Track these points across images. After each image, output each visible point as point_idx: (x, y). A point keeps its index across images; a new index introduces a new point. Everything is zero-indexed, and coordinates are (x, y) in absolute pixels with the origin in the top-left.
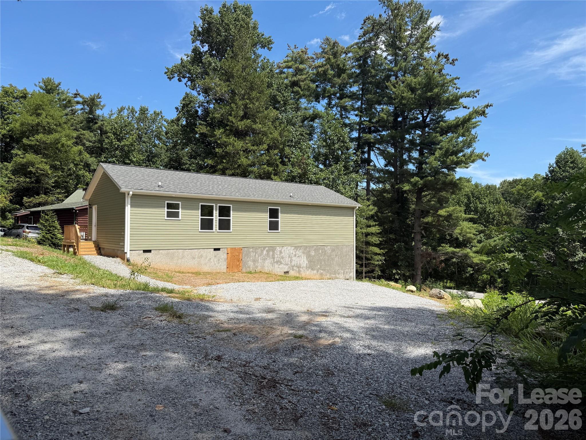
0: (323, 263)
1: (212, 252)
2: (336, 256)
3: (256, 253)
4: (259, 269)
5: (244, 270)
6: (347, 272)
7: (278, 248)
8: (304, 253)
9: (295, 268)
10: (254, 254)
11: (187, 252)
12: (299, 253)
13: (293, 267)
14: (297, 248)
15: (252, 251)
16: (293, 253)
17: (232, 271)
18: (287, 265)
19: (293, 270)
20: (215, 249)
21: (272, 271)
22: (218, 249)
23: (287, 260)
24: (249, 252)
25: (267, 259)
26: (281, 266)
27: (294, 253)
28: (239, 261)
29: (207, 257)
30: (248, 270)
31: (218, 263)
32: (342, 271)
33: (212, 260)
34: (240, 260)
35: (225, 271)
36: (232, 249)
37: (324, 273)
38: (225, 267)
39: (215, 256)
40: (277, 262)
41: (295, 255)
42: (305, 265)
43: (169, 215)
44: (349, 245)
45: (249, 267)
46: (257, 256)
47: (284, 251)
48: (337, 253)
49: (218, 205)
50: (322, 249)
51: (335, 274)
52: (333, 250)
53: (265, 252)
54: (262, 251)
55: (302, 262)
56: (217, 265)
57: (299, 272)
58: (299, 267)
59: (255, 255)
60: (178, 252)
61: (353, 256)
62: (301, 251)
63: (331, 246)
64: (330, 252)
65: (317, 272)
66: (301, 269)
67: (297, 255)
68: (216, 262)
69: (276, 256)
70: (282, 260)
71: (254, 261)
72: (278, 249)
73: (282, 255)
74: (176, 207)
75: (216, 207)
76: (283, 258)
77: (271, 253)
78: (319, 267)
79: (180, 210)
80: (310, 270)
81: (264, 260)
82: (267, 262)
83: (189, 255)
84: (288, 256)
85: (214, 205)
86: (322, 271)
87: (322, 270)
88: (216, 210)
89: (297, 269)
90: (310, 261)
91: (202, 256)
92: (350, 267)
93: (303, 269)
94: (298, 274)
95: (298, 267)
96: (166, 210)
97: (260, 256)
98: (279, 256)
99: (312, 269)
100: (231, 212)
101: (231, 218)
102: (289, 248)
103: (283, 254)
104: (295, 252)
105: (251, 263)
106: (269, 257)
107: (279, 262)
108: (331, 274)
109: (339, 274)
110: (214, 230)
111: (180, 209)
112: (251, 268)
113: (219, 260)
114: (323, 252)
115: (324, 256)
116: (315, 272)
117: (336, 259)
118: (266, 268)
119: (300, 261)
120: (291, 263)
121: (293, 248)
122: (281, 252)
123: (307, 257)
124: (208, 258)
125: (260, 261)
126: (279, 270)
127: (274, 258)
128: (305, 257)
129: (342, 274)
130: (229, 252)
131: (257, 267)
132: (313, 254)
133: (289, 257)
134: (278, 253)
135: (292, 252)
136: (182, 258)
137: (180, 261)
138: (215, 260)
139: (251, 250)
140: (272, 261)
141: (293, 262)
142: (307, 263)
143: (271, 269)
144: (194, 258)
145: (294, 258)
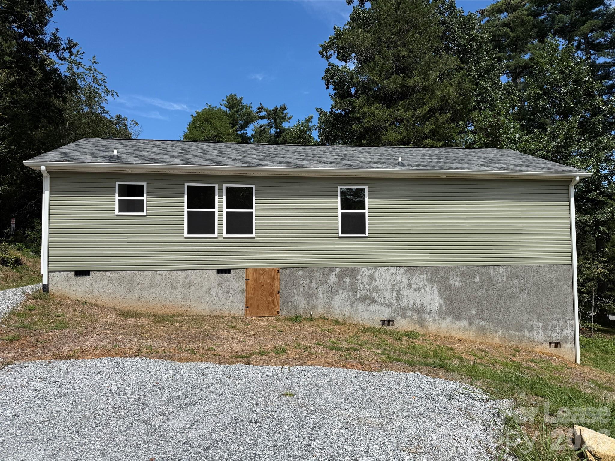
0: (485, 304)
1: (212, 277)
2: (522, 289)
3: (311, 279)
4: (320, 311)
5: (284, 313)
6: (554, 327)
7: (364, 269)
8: (431, 281)
9: (409, 313)
10: (308, 281)
11: (159, 276)
12: (419, 280)
13: (404, 310)
14: (411, 270)
15: (303, 276)
16: (402, 282)
17: (257, 314)
18: (389, 305)
19: (404, 316)
20: (220, 271)
21: (350, 317)
22: (227, 271)
23: (389, 295)
24: (297, 277)
25: (338, 291)
26: (373, 308)
27: (406, 281)
28: (272, 294)
29: (201, 286)
30: (294, 313)
31: (227, 298)
32: (540, 324)
33: (213, 292)
34: (276, 292)
35: (242, 314)
36: (256, 270)
37: (490, 326)
38: (242, 305)
39: (220, 285)
40: (363, 299)
41: (409, 286)
42: (436, 308)
43: (124, 206)
44: (558, 266)
45: (296, 308)
46: (314, 285)
47: (381, 275)
48: (525, 282)
49: (225, 186)
50: (481, 274)
51: (521, 330)
52: (513, 276)
53: (332, 278)
54: (326, 277)
55: (426, 300)
56: (224, 300)
57: (421, 322)
58: (420, 311)
59: (310, 284)
60: (141, 275)
61: (570, 290)
62: (422, 277)
63: (506, 267)
64: (504, 279)
65: (470, 323)
66: (426, 316)
67: (414, 286)
68: (221, 296)
69: (360, 286)
70: (374, 295)
71: (308, 296)
72: (365, 272)
73: (374, 284)
74: (138, 191)
75: (220, 189)
76: (376, 290)
77: (348, 280)
78: (474, 312)
79: (145, 198)
80: (449, 319)
81: (332, 293)
82: (337, 297)
83: (165, 282)
84: (390, 286)
85: (216, 186)
86: (482, 323)
87: (484, 320)
88: (220, 196)
89: (416, 317)
90: (449, 300)
91: (191, 284)
92: (564, 314)
93: (433, 314)
94: (417, 326)
95: (417, 312)
96: (117, 197)
97: (322, 285)
98: (367, 286)
99: (457, 317)
100: (254, 198)
101: (254, 210)
102: (393, 270)
103: (377, 283)
104: (409, 279)
105: (300, 301)
106: (344, 288)
107: (369, 300)
108: (507, 329)
109: (531, 329)
110: (216, 235)
111: (145, 195)
112: (301, 311)
113: (228, 292)
114: (483, 281)
115: (487, 289)
116: (464, 323)
117: (524, 296)
118: (337, 311)
119: (422, 297)
120: (398, 301)
121: (403, 270)
122: (372, 278)
123: (439, 291)
124: (204, 289)
125: (321, 296)
126: (367, 316)
127: (354, 290)
128: (436, 291)
129: (540, 331)
130: (250, 277)
131: (314, 308)
132: (457, 284)
133: (393, 288)
134: (366, 281)
135: (399, 278)
136: (150, 287)
137: (145, 292)
138: (221, 292)
139: (300, 273)
140: (352, 297)
141: (404, 299)
142: (442, 302)
143: (347, 314)
144: (174, 288)
145: (405, 292)
